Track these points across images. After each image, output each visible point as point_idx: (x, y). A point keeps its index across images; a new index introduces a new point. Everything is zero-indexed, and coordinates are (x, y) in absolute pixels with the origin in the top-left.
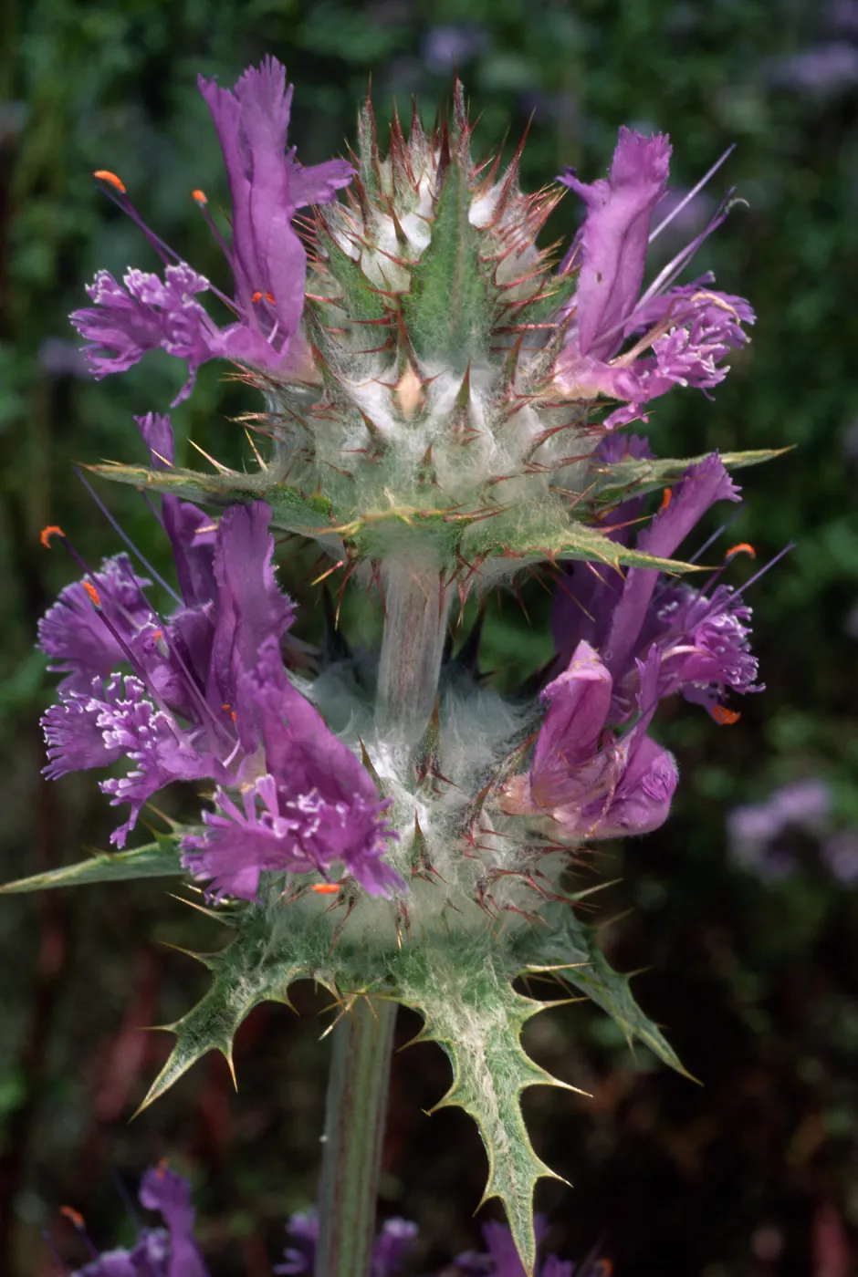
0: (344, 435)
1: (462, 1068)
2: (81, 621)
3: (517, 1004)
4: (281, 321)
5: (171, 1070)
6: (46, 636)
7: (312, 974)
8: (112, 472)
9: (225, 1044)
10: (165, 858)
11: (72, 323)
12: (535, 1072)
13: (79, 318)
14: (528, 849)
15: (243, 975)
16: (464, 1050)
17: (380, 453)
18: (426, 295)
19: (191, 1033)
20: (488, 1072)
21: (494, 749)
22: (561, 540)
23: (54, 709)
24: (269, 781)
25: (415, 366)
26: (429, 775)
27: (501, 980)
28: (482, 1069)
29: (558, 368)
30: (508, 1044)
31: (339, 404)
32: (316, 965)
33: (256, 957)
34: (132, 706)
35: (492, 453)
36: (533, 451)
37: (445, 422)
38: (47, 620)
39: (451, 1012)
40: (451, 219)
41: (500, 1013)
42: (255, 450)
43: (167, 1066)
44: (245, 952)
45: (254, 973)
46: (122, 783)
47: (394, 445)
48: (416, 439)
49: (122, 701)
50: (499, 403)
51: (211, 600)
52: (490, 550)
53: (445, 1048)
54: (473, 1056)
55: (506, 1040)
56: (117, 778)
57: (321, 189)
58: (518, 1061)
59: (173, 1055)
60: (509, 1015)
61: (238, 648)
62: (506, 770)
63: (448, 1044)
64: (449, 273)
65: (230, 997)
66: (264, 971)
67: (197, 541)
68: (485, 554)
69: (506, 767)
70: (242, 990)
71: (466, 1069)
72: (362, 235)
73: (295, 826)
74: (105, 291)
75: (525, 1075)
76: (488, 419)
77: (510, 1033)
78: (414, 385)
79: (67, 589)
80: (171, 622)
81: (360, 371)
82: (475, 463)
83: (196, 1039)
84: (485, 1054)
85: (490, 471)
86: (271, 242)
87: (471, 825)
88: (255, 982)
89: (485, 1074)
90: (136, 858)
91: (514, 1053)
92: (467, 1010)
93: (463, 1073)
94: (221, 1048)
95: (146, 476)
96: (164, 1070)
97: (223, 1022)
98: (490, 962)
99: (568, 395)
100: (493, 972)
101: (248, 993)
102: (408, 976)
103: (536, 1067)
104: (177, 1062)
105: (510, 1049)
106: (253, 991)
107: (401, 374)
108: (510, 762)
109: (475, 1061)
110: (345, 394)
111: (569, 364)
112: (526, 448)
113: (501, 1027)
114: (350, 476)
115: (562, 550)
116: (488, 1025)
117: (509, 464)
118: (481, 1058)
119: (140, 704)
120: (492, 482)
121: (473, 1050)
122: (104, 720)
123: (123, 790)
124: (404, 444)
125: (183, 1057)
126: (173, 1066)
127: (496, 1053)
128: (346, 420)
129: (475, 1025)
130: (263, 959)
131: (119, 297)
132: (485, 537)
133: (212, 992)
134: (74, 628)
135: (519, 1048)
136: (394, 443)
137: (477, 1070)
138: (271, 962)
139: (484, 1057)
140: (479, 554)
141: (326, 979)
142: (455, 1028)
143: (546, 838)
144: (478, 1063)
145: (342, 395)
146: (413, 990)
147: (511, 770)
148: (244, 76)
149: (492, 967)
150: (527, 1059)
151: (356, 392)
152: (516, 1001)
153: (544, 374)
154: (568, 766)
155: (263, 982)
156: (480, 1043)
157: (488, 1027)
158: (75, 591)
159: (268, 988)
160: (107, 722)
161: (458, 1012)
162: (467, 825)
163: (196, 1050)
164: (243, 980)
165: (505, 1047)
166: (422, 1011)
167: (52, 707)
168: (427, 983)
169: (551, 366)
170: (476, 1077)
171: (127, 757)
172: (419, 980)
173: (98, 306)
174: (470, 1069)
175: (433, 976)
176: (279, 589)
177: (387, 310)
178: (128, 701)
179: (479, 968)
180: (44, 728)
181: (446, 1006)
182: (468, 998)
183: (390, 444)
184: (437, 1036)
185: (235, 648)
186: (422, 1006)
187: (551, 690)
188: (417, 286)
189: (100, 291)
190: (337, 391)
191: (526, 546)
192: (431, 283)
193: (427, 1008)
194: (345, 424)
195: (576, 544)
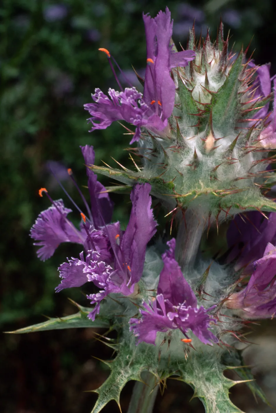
0: (182, 159)
1: (209, 408)
2: (48, 226)
3: (226, 382)
4: (164, 112)
5: (97, 408)
6: (34, 231)
7: (148, 369)
8: (97, 169)
9: (117, 398)
10: (82, 321)
11: (85, 108)
12: (235, 409)
13: (87, 107)
14: (234, 322)
15: (122, 370)
16: (209, 400)
17: (196, 166)
18: (217, 105)
19: (104, 393)
20: (218, 409)
21: (219, 282)
22: (262, 204)
23: (64, 264)
24: (161, 296)
25: (213, 133)
26: (202, 293)
27: (220, 372)
28: (216, 408)
29: (261, 137)
30: (224, 398)
31: (182, 146)
32: (149, 366)
33: (127, 363)
34: (97, 263)
35: (238, 168)
36: (251, 168)
37: (223, 155)
38: (36, 225)
39: (203, 386)
40: (234, 77)
41: (220, 385)
42: (134, 162)
43: (95, 406)
44: (122, 361)
45: (126, 369)
46: (98, 295)
47: (202, 163)
48: (211, 162)
49: (93, 261)
50: (243, 149)
51: (118, 221)
52: (232, 206)
53: (201, 400)
54: (212, 403)
55: (223, 396)
56: (95, 293)
57: (181, 61)
58: (228, 405)
59: (97, 402)
60: (224, 386)
61: (135, 241)
62: (229, 291)
63: (203, 398)
64: (227, 97)
65: (117, 378)
66: (130, 368)
67: (100, 196)
68: (230, 207)
69: (229, 290)
70: (122, 376)
71: (210, 408)
72: (190, 80)
73: (177, 316)
74: (101, 97)
75: (232, 410)
76: (237, 155)
77: (224, 394)
78: (212, 140)
79: (42, 213)
80: (102, 229)
81: (186, 134)
82: (232, 172)
83: (105, 395)
84: (216, 402)
85: (237, 175)
86: (163, 81)
87: (217, 313)
88: (126, 372)
89: (217, 410)
90: (70, 321)
91: (226, 401)
92: (207, 384)
93: (210, 410)
94: (115, 399)
95: (109, 171)
96: (94, 408)
97: (115, 388)
98: (216, 365)
99: (266, 147)
100: (217, 369)
101: (125, 377)
102: (187, 371)
103: (235, 407)
104: (99, 405)
105: (225, 400)
106: (127, 376)
107: (207, 136)
108: (231, 288)
109: (213, 405)
110: (184, 143)
111: (266, 135)
112: (249, 167)
113: (221, 391)
114: (182, 175)
115: (262, 207)
116: (216, 390)
117: (243, 173)
118: (215, 403)
119: (100, 263)
120: (236, 180)
121: (212, 400)
122: (86, 270)
123: (97, 298)
124: (206, 163)
125: (101, 403)
126: (97, 406)
127: (220, 401)
128: (183, 153)
129: (211, 391)
130: (130, 363)
131: (107, 100)
132: (230, 201)
133: (111, 376)
134: (46, 228)
135: (228, 399)
136: (202, 162)
137: (214, 409)
138: (132, 364)
139: (216, 403)
140: (228, 208)
141: (154, 371)
142: (205, 392)
143: (240, 318)
144: (214, 406)
145: (183, 143)
146: (189, 377)
147: (231, 291)
148: (158, 14)
149: (217, 367)
150: (232, 404)
151: (188, 142)
152: (226, 381)
153: (256, 139)
154: (258, 291)
155: (130, 372)
156: (214, 398)
157: (216, 391)
158: (46, 213)
159: (132, 375)
160: (88, 271)
161: (205, 385)
162: (216, 312)
163: (105, 400)
164: (122, 372)
165: (224, 399)
166: (192, 385)
167: (64, 263)
168: (194, 374)
169: (259, 136)
170: (214, 411)
171: (99, 284)
172: (191, 373)
173: (97, 103)
174: (211, 408)
175: (196, 371)
176: (154, 219)
177: (199, 110)
178: (96, 261)
179: (212, 367)
180: (60, 272)
181: (201, 383)
182: (208, 379)
183: (200, 163)
184: (200, 395)
185: (134, 241)
186: (193, 383)
187: (260, 262)
188: (214, 101)
189: (99, 97)
190: (182, 141)
191: (246, 205)
192: (220, 101)
193: (195, 384)
194: (183, 154)
195: (267, 205)
